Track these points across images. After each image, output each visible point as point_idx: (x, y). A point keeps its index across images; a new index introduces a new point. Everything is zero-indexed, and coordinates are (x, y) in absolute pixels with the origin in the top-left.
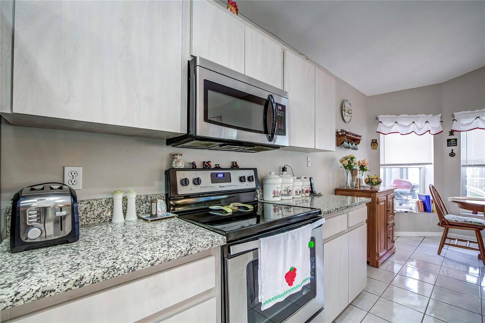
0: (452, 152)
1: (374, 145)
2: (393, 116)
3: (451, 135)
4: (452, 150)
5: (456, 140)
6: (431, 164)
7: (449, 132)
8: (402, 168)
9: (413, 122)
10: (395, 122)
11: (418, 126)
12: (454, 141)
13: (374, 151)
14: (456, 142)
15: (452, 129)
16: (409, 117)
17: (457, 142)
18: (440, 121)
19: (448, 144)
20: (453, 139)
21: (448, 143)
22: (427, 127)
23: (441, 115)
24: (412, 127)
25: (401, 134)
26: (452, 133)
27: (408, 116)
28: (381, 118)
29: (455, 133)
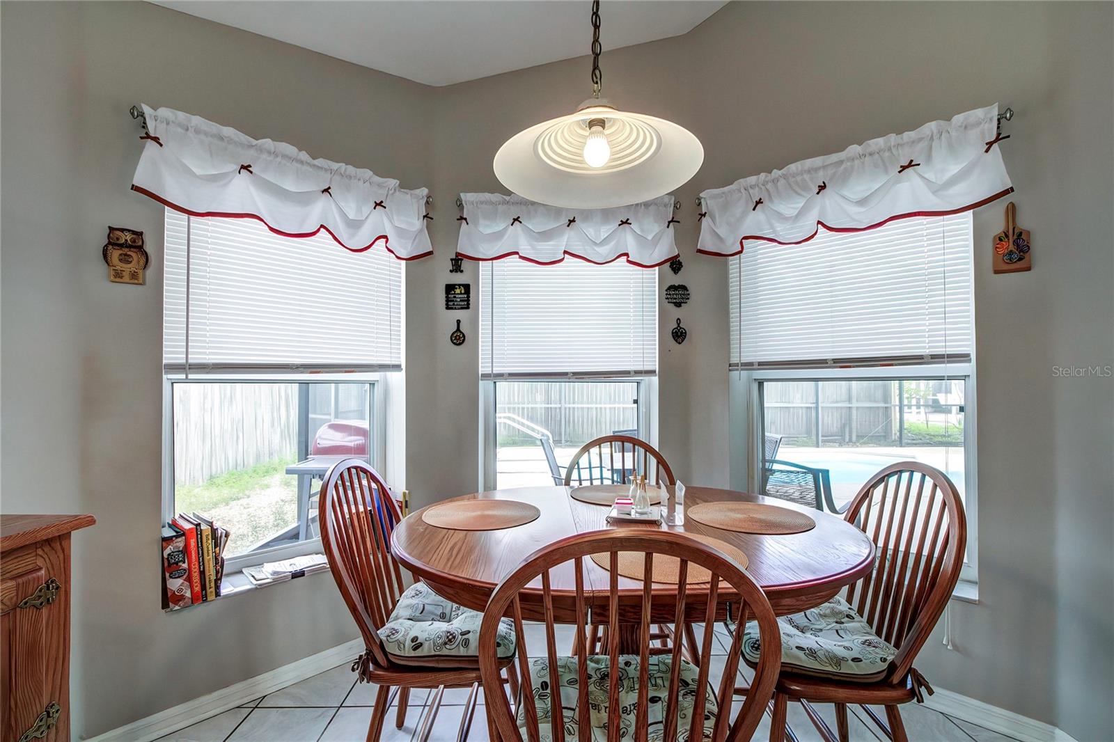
0: (458, 329)
1: (125, 259)
2: (229, 131)
3: (456, 272)
4: (459, 322)
5: (467, 288)
6: (397, 367)
7: (452, 260)
8: (307, 383)
9: (327, 190)
10: (243, 167)
11: (346, 210)
12: (463, 292)
13: (126, 292)
14: (468, 297)
15: (458, 251)
16: (308, 164)
17: (471, 295)
18: (425, 214)
19: (448, 300)
20: (459, 285)
21: (447, 297)
22: (378, 222)
23: (424, 191)
24: (319, 211)
25: (272, 229)
26: (457, 263)
27: (304, 156)
28: (158, 118)
29: (465, 264)
